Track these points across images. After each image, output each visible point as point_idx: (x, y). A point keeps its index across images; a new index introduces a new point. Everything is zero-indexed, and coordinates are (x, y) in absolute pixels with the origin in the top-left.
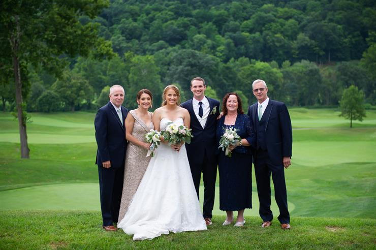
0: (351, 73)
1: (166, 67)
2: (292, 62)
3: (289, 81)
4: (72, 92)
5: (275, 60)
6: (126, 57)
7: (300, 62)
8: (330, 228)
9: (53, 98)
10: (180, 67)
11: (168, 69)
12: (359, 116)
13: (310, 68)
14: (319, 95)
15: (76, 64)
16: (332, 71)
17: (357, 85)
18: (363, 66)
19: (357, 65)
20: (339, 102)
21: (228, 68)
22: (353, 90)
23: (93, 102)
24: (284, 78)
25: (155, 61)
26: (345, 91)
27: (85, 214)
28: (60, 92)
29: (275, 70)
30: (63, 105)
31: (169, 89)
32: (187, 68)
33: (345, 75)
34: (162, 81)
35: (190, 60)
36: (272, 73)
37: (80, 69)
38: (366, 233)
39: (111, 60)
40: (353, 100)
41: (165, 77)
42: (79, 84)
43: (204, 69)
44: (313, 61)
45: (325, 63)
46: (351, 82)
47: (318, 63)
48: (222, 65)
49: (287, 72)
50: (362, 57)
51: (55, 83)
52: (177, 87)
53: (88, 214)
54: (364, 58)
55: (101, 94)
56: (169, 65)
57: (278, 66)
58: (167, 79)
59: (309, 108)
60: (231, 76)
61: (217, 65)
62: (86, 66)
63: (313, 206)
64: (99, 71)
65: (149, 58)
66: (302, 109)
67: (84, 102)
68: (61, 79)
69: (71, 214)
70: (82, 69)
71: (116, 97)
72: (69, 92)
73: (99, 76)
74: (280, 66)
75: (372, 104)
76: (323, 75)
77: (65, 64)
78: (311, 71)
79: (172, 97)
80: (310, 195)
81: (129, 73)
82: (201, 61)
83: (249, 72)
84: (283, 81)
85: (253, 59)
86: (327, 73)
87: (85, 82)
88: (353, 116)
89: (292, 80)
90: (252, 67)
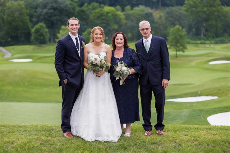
0: (177, 16)
1: (34, 10)
2: (133, 6)
3: (130, 21)
5: (119, 5)
6: (2, 2)
7: (138, 7)
10: (45, 10)
11: (35, 12)
12: (182, 49)
13: (146, 12)
16: (162, 14)
17: (180, 25)
18: (185, 10)
19: (181, 9)
20: (168, 38)
21: (82, 11)
22: (178, 29)
24: (126, 19)
25: (25, 5)
26: (172, 29)
29: (119, 13)
31: (95, 29)
32: (50, 11)
33: (172, 17)
34: (31, 21)
35: (53, 4)
36: (117, 15)
38: (186, 135)
40: (178, 37)
41: (33, 18)
43: (64, 12)
44: (148, 6)
45: (157, 8)
46: (177, 22)
47: (152, 8)
48: (78, 9)
49: (128, 14)
50: (184, 4)
52: (102, 28)
54: (186, 4)
56: (36, 8)
57: (121, 10)
60: (85, 17)
61: (74, 9)
65: (21, 3)
74: (123, 10)
75: (192, 39)
76: (155, 18)
78: (147, 14)
81: (5, 15)
82: (61, 6)
83: (99, 14)
84: (125, 21)
85: (102, 4)
86: (158, 16)
88: (178, 49)
89: (132, 21)
90: (101, 10)
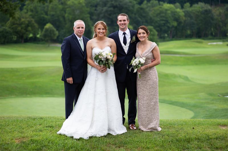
1: (94, 8)
2: (192, 4)
3: (189, 19)
4: (22, 28)
5: (178, 2)
7: (197, 3)
8: (222, 127)
9: (7, 33)
10: (105, 9)
11: (96, 10)
13: (205, 8)
14: (212, 29)
15: (25, 7)
16: (221, 11)
20: (227, 34)
21: (142, 9)
23: (38, 36)
24: (185, 16)
25: (85, 3)
27: (39, 118)
28: (13, 28)
29: (178, 10)
30: (15, 38)
31: (98, 24)
32: (110, 9)
34: (91, 19)
35: (113, 2)
36: (176, 12)
37: (27, 10)
39: (52, 3)
42: (27, 22)
44: (207, 3)
45: (216, 5)
47: (211, 5)
48: (137, 6)
49: (187, 11)
51: (9, 22)
52: (104, 23)
53: (41, 118)
55: (44, 30)
56: (96, 6)
57: (180, 7)
58: (95, 17)
59: (204, 39)
60: (144, 15)
61: (133, 7)
62: (32, 8)
63: (208, 113)
64: (42, 12)
65: (81, 2)
66: (199, 40)
67: (31, 35)
68: (14, 18)
69: (29, 118)
70: (29, 10)
71: (78, 29)
72: (19, 28)
73: (42, 16)
74: (182, 7)
76: (215, 14)
77: (17, 7)
78: (206, 11)
79: (101, 31)
80: (206, 105)
81: (65, 13)
82: (121, 4)
83: (158, 12)
84: (184, 18)
85: (162, 1)
86: (218, 12)
87: (32, 21)
89: (191, 17)
90: (161, 8)
